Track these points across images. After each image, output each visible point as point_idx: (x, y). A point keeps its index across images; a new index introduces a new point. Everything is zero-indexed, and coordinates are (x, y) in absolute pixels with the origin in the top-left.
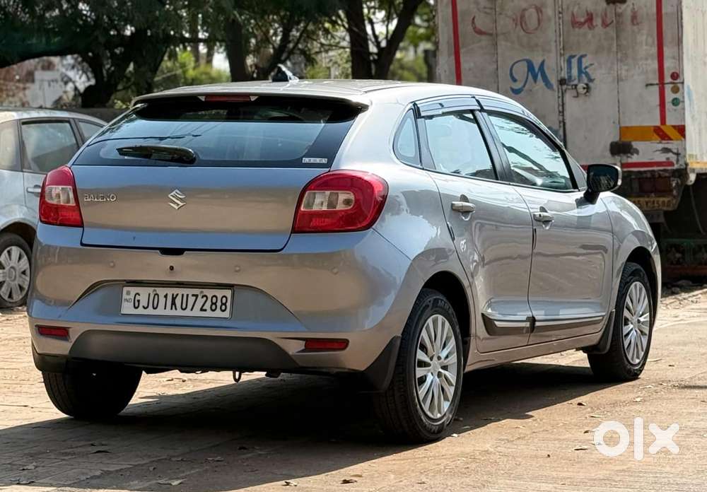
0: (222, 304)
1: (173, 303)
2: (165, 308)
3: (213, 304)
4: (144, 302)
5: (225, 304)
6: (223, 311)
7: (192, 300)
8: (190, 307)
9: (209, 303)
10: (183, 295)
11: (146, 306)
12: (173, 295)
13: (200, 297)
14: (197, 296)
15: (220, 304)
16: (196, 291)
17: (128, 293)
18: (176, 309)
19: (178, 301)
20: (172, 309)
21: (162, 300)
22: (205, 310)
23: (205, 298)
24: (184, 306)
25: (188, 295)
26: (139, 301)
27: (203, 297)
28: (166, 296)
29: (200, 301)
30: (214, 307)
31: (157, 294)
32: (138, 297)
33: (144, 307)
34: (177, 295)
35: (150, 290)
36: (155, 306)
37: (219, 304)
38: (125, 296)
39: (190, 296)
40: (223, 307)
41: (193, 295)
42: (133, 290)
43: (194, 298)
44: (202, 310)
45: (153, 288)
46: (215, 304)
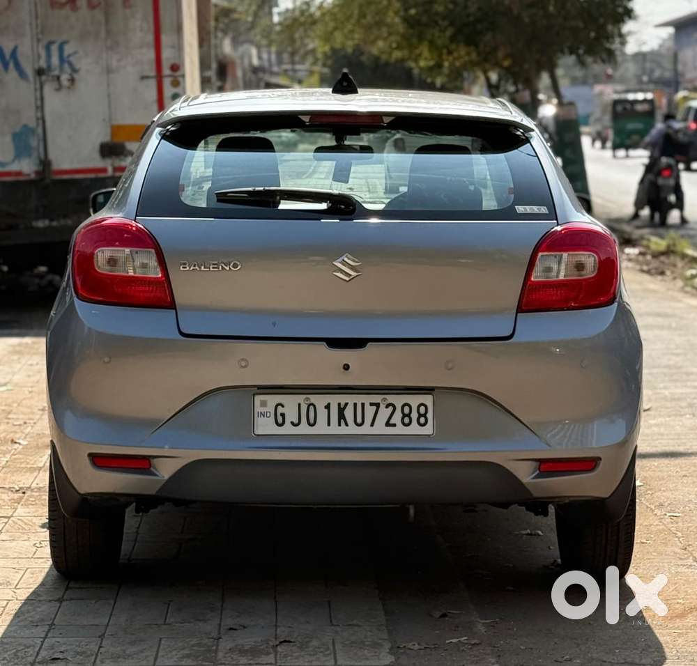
0: (420, 415)
1: (341, 416)
2: (329, 424)
3: (404, 416)
4: (292, 416)
5: (425, 415)
6: (423, 425)
7: (370, 411)
8: (368, 420)
9: (398, 415)
10: (355, 405)
11: (296, 421)
12: (339, 404)
13: (382, 407)
14: (378, 405)
15: (417, 415)
16: (377, 399)
17: (264, 404)
18: (347, 425)
19: (349, 413)
20: (340, 425)
21: (322, 413)
22: (394, 425)
23: (391, 408)
24: (359, 420)
25: (363, 405)
26: (283, 415)
27: (387, 407)
28: (328, 407)
29: (384, 413)
30: (407, 420)
31: (312, 404)
32: (280, 410)
33: (292, 423)
34: (346, 404)
35: (300, 399)
36: (312, 421)
37: (414, 415)
38: (258, 409)
39: (367, 406)
40: (422, 420)
41: (371, 404)
42: (272, 400)
43: (375, 408)
44: (388, 424)
45: (305, 396)
46: (409, 415)
